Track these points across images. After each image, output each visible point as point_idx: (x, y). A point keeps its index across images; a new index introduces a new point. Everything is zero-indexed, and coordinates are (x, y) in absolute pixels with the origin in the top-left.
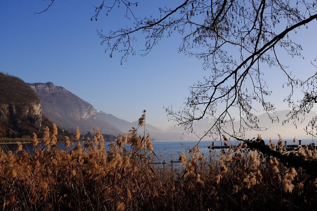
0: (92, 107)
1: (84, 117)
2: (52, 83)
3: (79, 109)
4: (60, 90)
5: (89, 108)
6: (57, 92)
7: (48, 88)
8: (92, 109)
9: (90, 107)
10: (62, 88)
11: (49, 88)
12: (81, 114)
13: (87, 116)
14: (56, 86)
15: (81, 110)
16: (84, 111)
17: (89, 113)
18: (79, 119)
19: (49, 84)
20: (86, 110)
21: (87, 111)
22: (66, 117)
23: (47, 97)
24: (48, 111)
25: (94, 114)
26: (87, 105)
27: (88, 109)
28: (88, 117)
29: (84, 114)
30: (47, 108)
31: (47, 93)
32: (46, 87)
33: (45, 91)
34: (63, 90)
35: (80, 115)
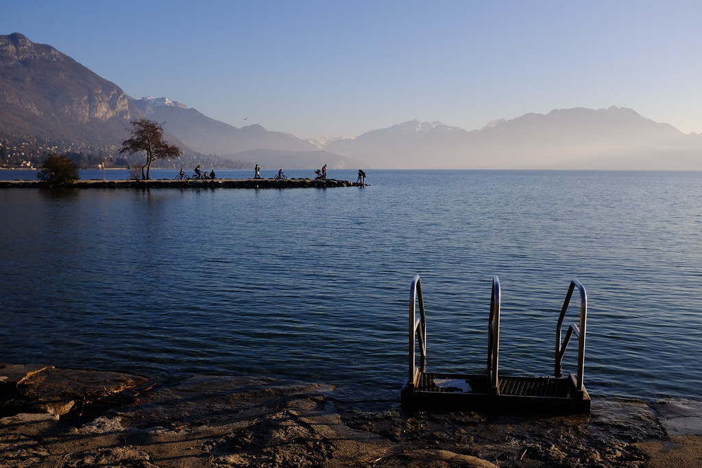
0: (120, 91)
1: (99, 115)
2: (23, 37)
3: (86, 97)
4: (43, 54)
5: (114, 94)
6: (35, 57)
7: (12, 48)
8: (121, 97)
9: (115, 92)
10: (48, 48)
11: (16, 47)
12: (93, 108)
13: (106, 113)
14: (34, 44)
15: (91, 100)
16: (100, 102)
17: (112, 106)
18: (86, 119)
19: (15, 38)
20: (107, 99)
21: (109, 103)
22: (53, 115)
23: (9, 68)
24: (9, 100)
25: (124, 108)
26: (108, 87)
27: (111, 97)
28: (110, 114)
29: (98, 108)
30: (5, 92)
31: (10, 59)
32: (7, 45)
33: (5, 54)
34: (53, 52)
35: (91, 110)
